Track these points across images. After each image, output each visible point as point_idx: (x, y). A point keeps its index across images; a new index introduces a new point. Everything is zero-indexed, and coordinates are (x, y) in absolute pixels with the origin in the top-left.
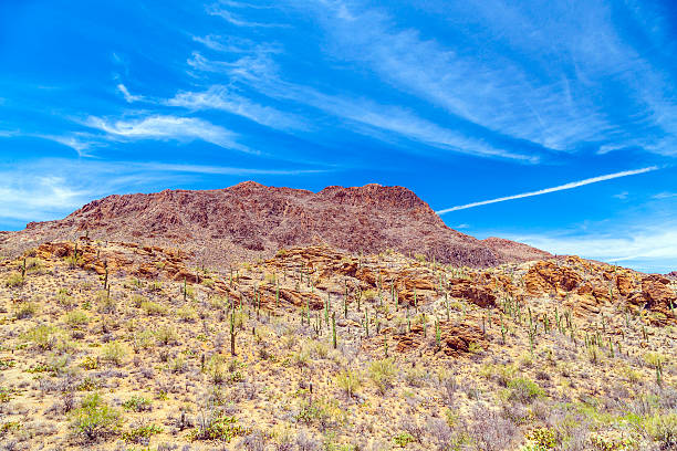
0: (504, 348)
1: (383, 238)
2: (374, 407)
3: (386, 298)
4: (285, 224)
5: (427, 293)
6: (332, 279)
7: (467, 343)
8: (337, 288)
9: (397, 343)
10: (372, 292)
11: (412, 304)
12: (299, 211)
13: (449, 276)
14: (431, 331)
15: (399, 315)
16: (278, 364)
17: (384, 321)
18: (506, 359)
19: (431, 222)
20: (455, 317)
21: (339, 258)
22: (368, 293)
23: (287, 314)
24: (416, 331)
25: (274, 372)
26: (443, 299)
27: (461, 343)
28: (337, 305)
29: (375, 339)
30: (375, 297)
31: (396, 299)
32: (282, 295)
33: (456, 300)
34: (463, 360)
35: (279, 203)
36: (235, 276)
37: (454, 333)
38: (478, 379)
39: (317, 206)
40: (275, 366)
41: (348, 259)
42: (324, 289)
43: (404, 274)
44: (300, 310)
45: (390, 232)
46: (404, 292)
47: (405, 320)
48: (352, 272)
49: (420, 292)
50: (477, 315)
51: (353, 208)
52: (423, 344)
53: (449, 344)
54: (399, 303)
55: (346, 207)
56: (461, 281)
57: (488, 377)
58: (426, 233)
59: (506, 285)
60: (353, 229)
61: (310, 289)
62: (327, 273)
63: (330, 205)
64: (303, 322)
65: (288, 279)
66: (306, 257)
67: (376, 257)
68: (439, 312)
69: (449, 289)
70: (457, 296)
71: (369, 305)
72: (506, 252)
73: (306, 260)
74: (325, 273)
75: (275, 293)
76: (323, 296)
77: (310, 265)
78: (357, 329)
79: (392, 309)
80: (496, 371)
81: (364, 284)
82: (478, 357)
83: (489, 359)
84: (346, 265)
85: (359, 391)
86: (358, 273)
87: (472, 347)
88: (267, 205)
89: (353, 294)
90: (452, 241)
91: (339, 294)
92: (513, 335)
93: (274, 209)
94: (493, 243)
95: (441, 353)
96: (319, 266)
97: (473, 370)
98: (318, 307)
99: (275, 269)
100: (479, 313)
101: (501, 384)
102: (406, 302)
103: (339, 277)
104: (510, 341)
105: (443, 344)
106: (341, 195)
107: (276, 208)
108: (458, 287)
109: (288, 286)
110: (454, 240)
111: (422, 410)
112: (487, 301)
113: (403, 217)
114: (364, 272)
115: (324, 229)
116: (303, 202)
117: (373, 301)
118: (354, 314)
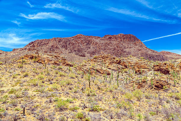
0: (175, 88)
1: (125, 52)
2: (138, 104)
3: (131, 72)
4: (92, 48)
5: (145, 70)
6: (113, 65)
7: (162, 86)
8: (114, 68)
9: (137, 86)
10: (126, 70)
11: (140, 73)
12: (96, 43)
13: (153, 64)
14: (149, 82)
15: (136, 77)
16: (104, 91)
17: (131, 79)
18: (176, 91)
19: (141, 46)
20: (156, 77)
21: (114, 59)
22: (125, 70)
23: (99, 77)
24: (144, 82)
25: (104, 94)
26: (151, 72)
27: (160, 86)
28: (115, 74)
29: (130, 85)
30: (127, 71)
31: (135, 72)
32: (97, 71)
33: (156, 72)
34: (161, 91)
35: (90, 41)
36: (82, 64)
37: (157, 82)
38: (167, 97)
39: (102, 42)
40: (103, 92)
41: (117, 59)
42: (110, 69)
43: (137, 63)
44: (103, 75)
45: (127, 50)
46: (137, 69)
47: (139, 79)
48: (119, 63)
49: (143, 69)
50: (164, 77)
51: (114, 42)
52: (146, 86)
53: (156, 86)
54: (136, 73)
55: (112, 42)
56: (157, 66)
57: (171, 97)
58: (140, 50)
59: (172, 67)
60: (115, 49)
61: (106, 69)
62: (111, 63)
63: (106, 41)
64: (105, 79)
65: (98, 65)
66: (103, 58)
67: (126, 58)
68: (150, 76)
69: (153, 68)
70: (156, 71)
71: (125, 74)
72: (168, 56)
73: (103, 59)
74: (110, 63)
75: (95, 70)
76: (110, 71)
77: (105, 61)
78: (123, 81)
79: (133, 75)
80: (174, 95)
81: (123, 67)
82: (166, 91)
83: (170, 91)
84: (117, 61)
85: (132, 100)
86: (121, 63)
87: (164, 87)
88: (86, 42)
89: (120, 70)
90: (149, 53)
91: (115, 70)
92: (178, 83)
93: (88, 43)
94: (163, 53)
95: (153, 89)
96: (108, 61)
97: (165, 94)
98: (109, 74)
99: (93, 62)
100: (165, 76)
101: (176, 99)
102: (138, 73)
103: (115, 65)
104: (177, 85)
105: (154, 86)
106: (110, 38)
107: (89, 43)
108: (156, 68)
109: (98, 68)
110: (150, 52)
111: (153, 106)
112: (167, 72)
113: (132, 45)
114: (123, 63)
115: (105, 49)
116: (98, 41)
117: (127, 72)
118: (120, 77)
